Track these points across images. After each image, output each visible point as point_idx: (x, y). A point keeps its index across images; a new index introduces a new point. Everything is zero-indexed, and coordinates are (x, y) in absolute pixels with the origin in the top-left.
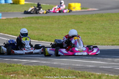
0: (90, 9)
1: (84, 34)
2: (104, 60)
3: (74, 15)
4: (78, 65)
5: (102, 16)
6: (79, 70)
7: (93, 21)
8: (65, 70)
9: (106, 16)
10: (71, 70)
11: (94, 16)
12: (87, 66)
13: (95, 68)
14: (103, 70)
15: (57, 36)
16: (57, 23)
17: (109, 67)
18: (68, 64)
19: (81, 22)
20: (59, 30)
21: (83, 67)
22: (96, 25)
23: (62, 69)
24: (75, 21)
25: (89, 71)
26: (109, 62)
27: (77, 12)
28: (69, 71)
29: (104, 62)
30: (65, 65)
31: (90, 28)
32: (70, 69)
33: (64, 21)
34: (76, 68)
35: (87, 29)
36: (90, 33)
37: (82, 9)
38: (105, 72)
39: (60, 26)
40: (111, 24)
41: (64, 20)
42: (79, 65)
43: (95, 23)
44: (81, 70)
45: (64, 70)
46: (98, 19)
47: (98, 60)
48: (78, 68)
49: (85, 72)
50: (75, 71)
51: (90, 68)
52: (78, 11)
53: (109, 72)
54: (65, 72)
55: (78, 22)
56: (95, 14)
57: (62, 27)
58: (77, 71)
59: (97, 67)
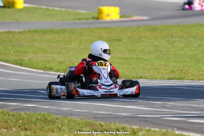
0: (135, 18)
1: (124, 60)
2: (149, 104)
3: (107, 28)
4: (102, 112)
5: (154, 29)
6: (102, 121)
7: (140, 38)
8: (79, 119)
9: (162, 30)
10: (89, 121)
11: (141, 29)
16: (78, 40)
17: (155, 116)
18: (86, 111)
19: (120, 40)
20: (81, 53)
23: (73, 118)
24: (109, 37)
25: (120, 122)
26: (158, 108)
27: (112, 22)
28: (84, 121)
29: (148, 107)
30: (81, 112)
31: (134, 50)
32: (87, 119)
33: (90, 37)
34: (98, 118)
35: (129, 51)
36: (133, 59)
37: (121, 17)
39: (82, 47)
40: (170, 44)
41: (90, 35)
42: (105, 112)
43: (143, 42)
44: (105, 121)
45: (76, 119)
46: (148, 34)
48: (101, 118)
49: (111, 123)
50: (95, 122)
53: (154, 123)
54: (78, 123)
55: (114, 40)
56: (144, 27)
57: (85, 48)
58: (99, 122)
59: (134, 116)
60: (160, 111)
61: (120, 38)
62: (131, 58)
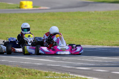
0: (42, 8)
1: (35, 32)
2: (52, 58)
3: (25, 14)
4: (26, 63)
5: (53, 15)
6: (26, 68)
7: (44, 19)
8: (13, 67)
9: (57, 15)
10: (19, 68)
11: (45, 14)
12: (35, 64)
13: (42, 66)
14: (51, 68)
15: (7, 34)
16: (8, 20)
17: (57, 65)
18: (16, 62)
19: (33, 21)
20: (10, 28)
21: (31, 64)
22: (47, 23)
23: (9, 66)
24: (26, 19)
25: (37, 69)
26: (58, 60)
27: (28, 10)
28: (16, 68)
29: (52, 60)
30: (13, 62)
31: (41, 27)
32: (17, 67)
33: (15, 19)
34: (24, 66)
35: (38, 27)
36: (41, 32)
37: (33, 7)
38: (53, 70)
39: (11, 24)
40: (62, 23)
41: (15, 18)
42: (28, 63)
43: (46, 22)
44: (28, 68)
45: (11, 67)
46: (49, 17)
47: (47, 59)
48: (25, 66)
49: (32, 69)
50: (22, 69)
51: (38, 66)
52: (30, 9)
53: (57, 70)
54: (12, 69)
55: (29, 20)
56: (47, 13)
57: (13, 25)
58: (24, 68)
59: (45, 65)
60: (59, 63)
61: (33, 20)
62: (40, 31)
